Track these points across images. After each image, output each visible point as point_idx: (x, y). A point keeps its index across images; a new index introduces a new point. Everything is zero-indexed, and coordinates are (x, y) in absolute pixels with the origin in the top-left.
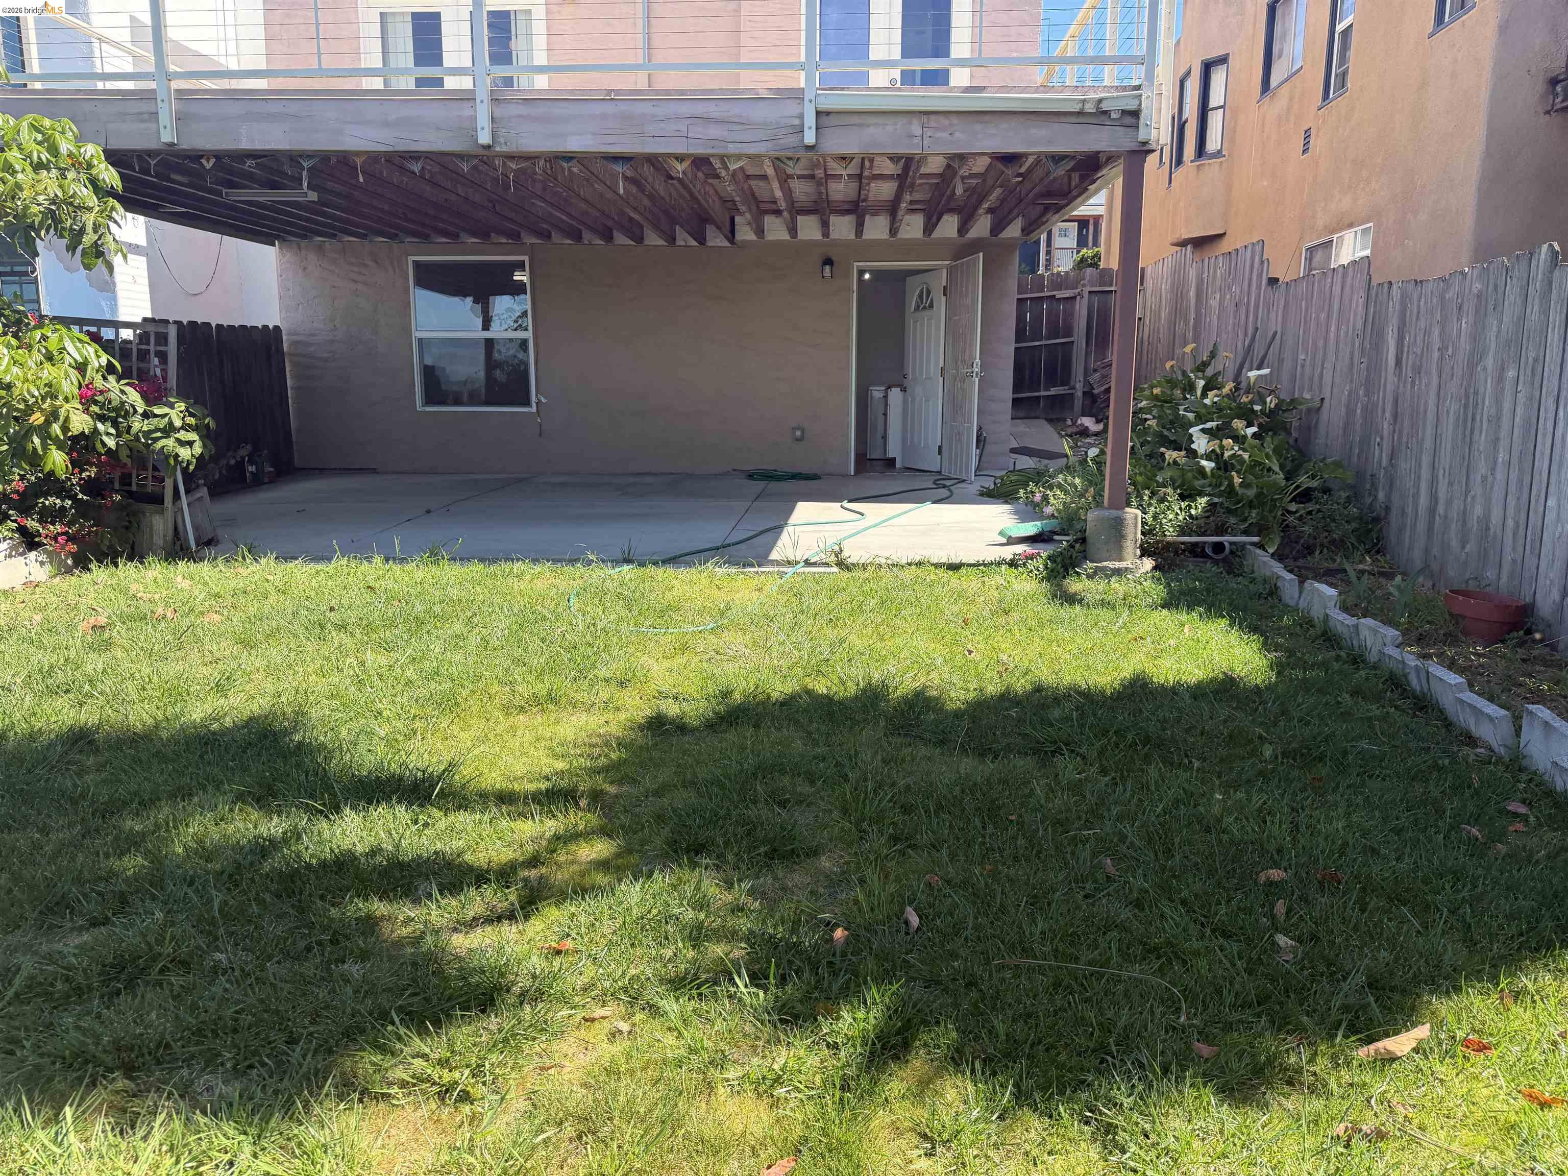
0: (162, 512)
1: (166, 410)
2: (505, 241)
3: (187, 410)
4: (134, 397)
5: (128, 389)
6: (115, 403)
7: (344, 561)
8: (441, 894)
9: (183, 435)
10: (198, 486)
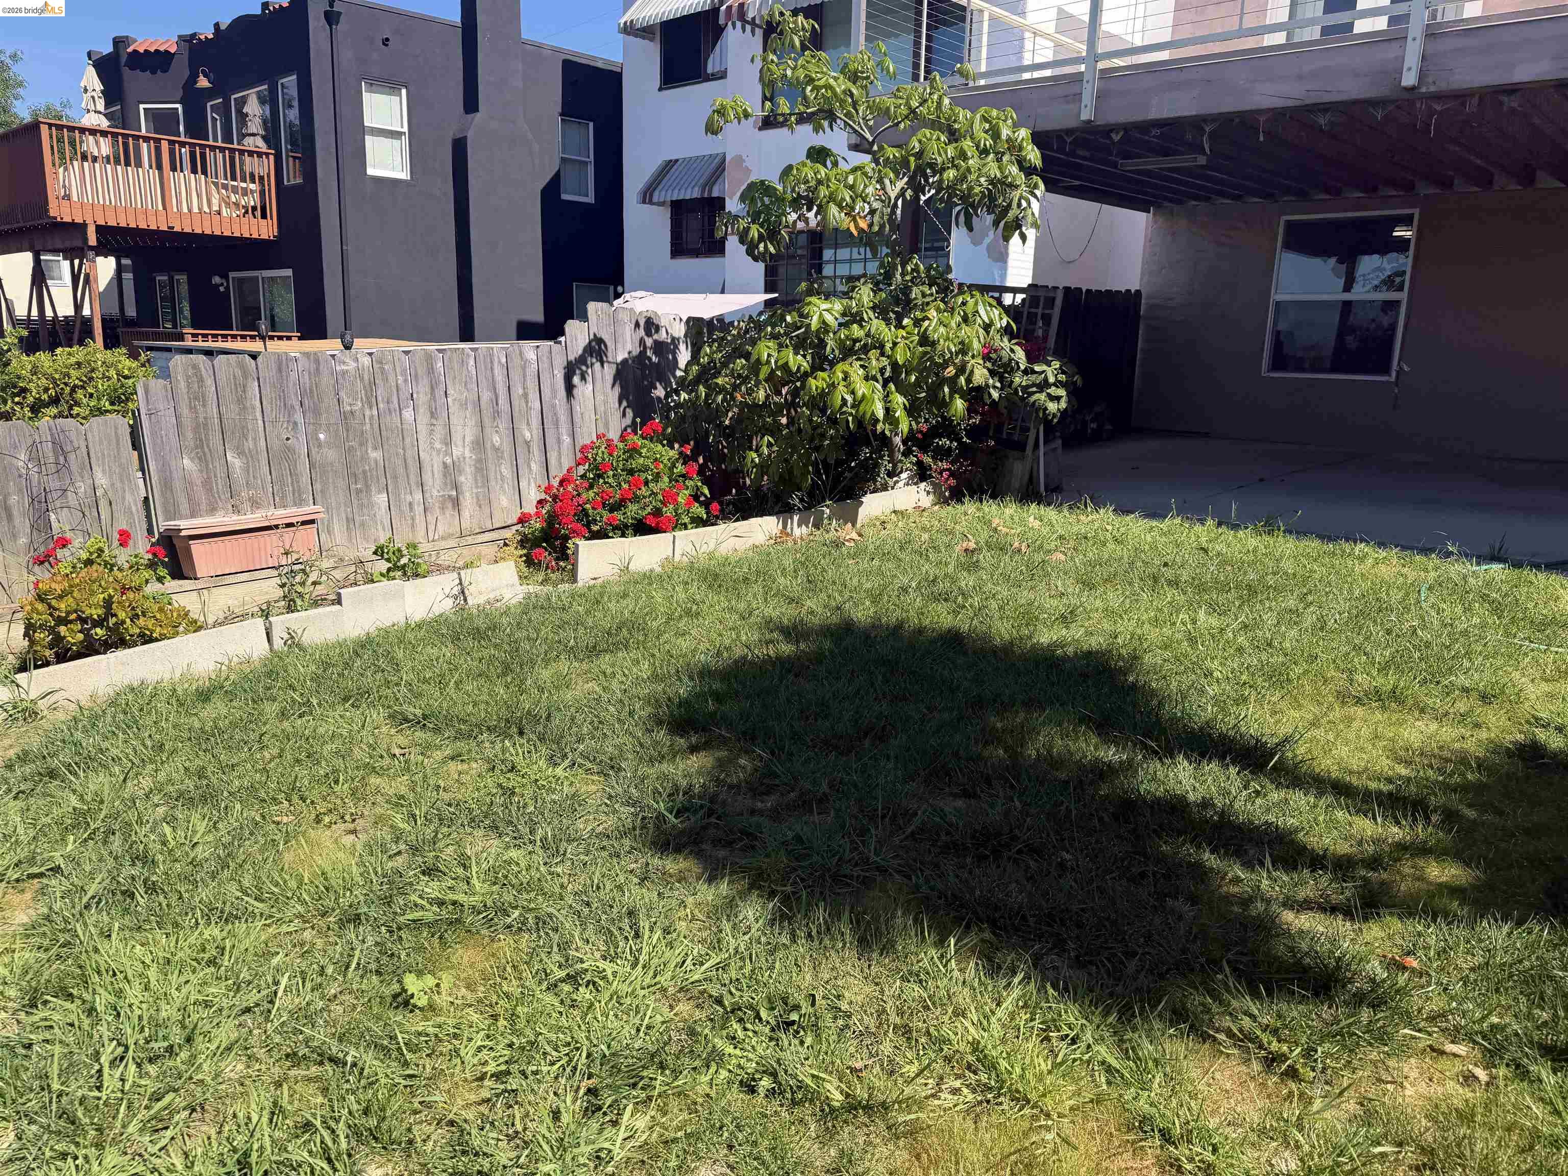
0: (1023, 458)
1: (1045, 367)
2: (1395, 193)
3: (1060, 368)
4: (1020, 355)
5: (1017, 348)
6: (1005, 360)
7: (1178, 521)
8: (1273, 866)
9: (1053, 391)
10: (1055, 438)
